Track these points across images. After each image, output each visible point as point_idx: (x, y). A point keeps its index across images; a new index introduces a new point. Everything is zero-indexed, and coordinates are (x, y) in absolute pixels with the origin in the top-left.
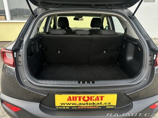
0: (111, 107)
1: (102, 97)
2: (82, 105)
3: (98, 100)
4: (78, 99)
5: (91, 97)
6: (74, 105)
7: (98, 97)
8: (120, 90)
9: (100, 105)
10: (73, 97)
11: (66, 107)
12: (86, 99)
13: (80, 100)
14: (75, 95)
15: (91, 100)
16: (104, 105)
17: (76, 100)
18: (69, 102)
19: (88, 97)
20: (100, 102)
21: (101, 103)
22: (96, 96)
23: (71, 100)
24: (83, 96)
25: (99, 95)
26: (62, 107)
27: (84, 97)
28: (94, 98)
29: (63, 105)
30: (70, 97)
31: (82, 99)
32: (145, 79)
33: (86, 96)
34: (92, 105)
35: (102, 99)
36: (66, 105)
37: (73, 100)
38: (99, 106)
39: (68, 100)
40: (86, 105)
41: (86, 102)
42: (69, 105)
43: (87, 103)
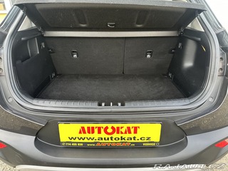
0: (152, 144)
1: (136, 129)
2: (104, 141)
3: (130, 132)
4: (96, 130)
5: (118, 128)
6: (90, 141)
7: (129, 128)
8: (167, 118)
9: (133, 141)
10: (88, 128)
11: (77, 143)
13: (99, 132)
14: (91, 125)
15: (118, 133)
16: (140, 141)
17: (93, 132)
19: (113, 128)
21: (134, 138)
23: (85, 132)
25: (131, 125)
26: (71, 143)
27: (107, 128)
28: (123, 130)
29: (73, 140)
30: (83, 128)
31: (102, 130)
32: (211, 100)
33: (110, 126)
34: (120, 141)
35: (135, 132)
36: (77, 140)
37: (89, 132)
38: (132, 143)
39: (80, 132)
40: (110, 141)
41: (109, 136)
42: (81, 141)
43: (112, 138)
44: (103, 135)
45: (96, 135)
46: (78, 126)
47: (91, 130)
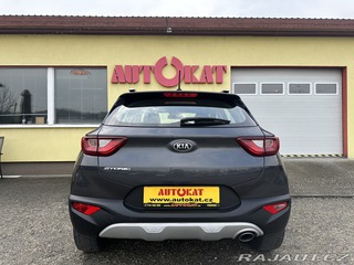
1: (201, 191)
12: (181, 192)
18: (161, 197)
20: (198, 197)
22: (193, 188)
24: (177, 188)
28: (191, 192)
33: (181, 188)
44: (177, 197)
45: (171, 197)
46: (158, 189)
47: (168, 193)
